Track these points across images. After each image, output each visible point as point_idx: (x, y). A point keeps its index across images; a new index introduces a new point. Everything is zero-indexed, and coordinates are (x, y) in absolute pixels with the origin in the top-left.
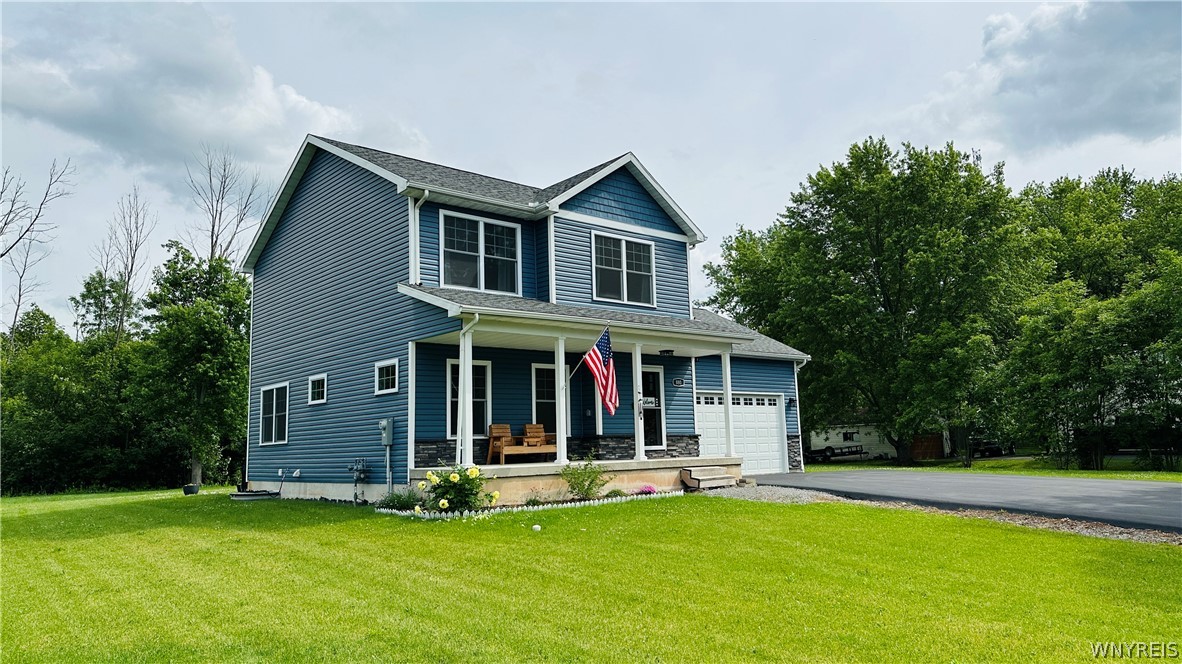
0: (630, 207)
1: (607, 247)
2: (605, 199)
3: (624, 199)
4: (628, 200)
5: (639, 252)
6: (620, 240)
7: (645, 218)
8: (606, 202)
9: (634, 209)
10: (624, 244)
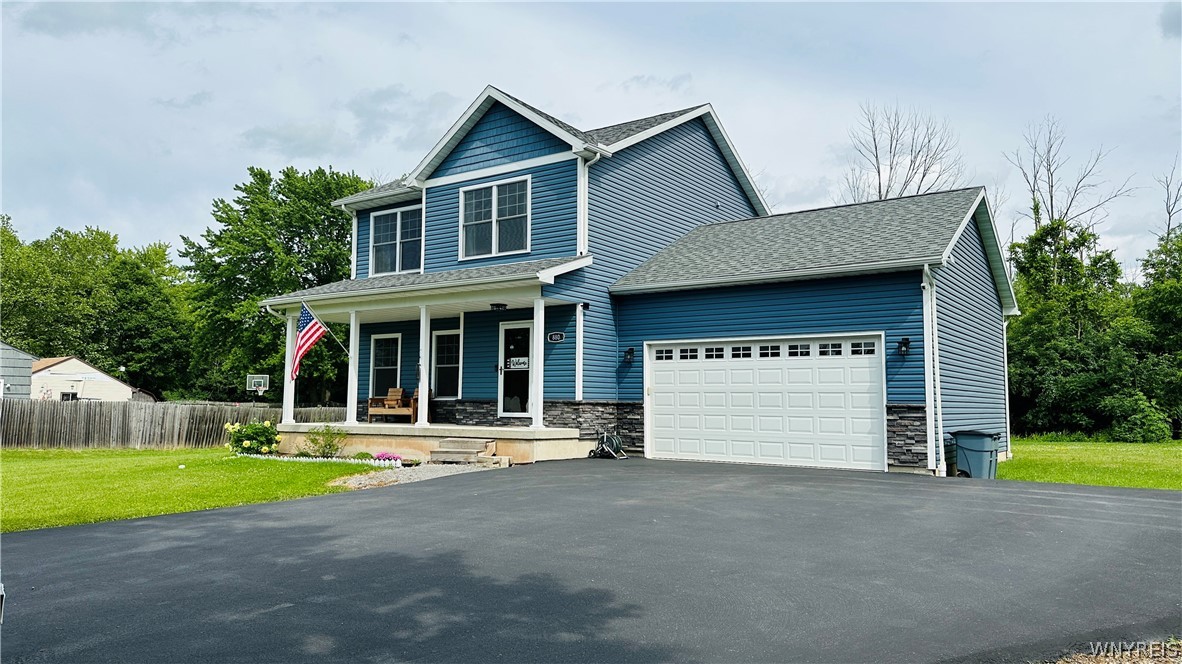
0: (505, 145)
1: (478, 199)
2: (477, 148)
3: (497, 139)
4: (504, 138)
5: (512, 193)
6: (491, 187)
7: (521, 150)
8: (478, 151)
9: (511, 144)
10: (495, 191)
